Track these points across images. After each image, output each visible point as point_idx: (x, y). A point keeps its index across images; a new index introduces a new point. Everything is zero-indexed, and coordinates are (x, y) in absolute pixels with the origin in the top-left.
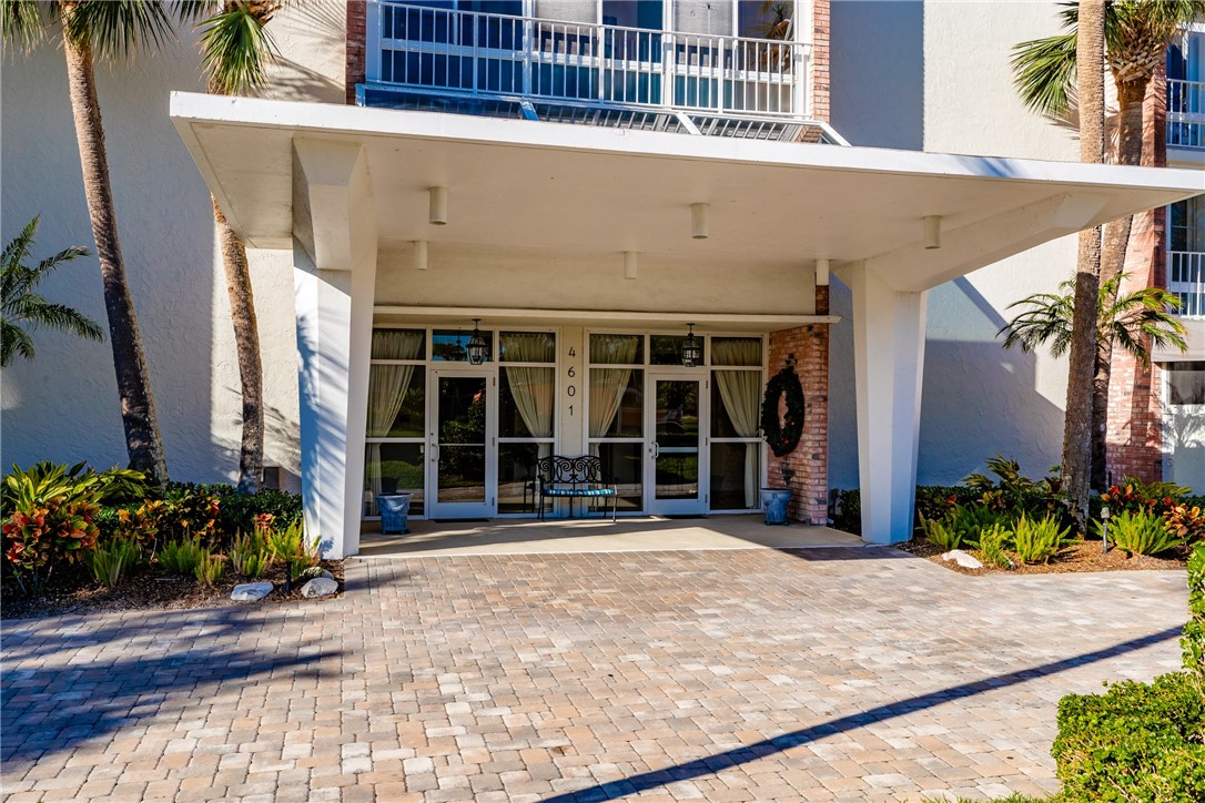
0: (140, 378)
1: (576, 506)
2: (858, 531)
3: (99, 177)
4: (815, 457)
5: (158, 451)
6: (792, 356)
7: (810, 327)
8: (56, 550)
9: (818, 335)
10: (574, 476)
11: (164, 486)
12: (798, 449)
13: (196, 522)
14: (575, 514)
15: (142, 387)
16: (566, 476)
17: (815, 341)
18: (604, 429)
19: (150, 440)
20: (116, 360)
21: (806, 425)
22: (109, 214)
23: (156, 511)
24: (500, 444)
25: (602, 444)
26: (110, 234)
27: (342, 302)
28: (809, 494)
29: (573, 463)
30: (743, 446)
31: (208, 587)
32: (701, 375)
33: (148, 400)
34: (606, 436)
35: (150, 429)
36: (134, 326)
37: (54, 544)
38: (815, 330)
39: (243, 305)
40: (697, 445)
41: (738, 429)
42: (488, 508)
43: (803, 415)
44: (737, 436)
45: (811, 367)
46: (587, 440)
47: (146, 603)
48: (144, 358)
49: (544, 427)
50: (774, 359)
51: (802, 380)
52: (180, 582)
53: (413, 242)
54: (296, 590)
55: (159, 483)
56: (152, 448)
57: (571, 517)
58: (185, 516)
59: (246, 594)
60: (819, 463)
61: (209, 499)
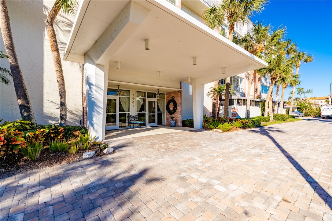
0: (25, 94)
1: (134, 126)
2: (193, 127)
3: (8, 31)
4: (180, 114)
5: (33, 115)
6: (173, 97)
7: (178, 91)
8: (9, 149)
9: (180, 93)
10: (135, 120)
11: (35, 125)
12: (175, 113)
13: (56, 135)
14: (134, 127)
15: (26, 96)
16: (133, 119)
17: (180, 94)
18: (139, 110)
19: (30, 112)
20: (15, 88)
21: (178, 109)
22: (12, 43)
23: (42, 133)
24: (119, 113)
25: (138, 113)
26: (13, 49)
27: (102, 73)
28: (179, 121)
29: (134, 117)
30: (161, 113)
31: (74, 155)
32: (155, 100)
33: (29, 100)
34: (139, 111)
35: (30, 109)
36: (23, 78)
37: (8, 148)
38: (180, 92)
39: (61, 75)
40: (155, 113)
41: (161, 110)
42: (117, 127)
43: (177, 107)
44: (161, 111)
45: (179, 98)
46: (136, 112)
47: (52, 164)
48: (27, 88)
49: (128, 110)
50: (167, 97)
51: (176, 101)
52: (61, 155)
53: (116, 62)
54: (102, 152)
55: (34, 124)
56: (31, 114)
57: (133, 128)
58: (53, 133)
59: (88, 156)
60: (180, 115)
61: (60, 127)
